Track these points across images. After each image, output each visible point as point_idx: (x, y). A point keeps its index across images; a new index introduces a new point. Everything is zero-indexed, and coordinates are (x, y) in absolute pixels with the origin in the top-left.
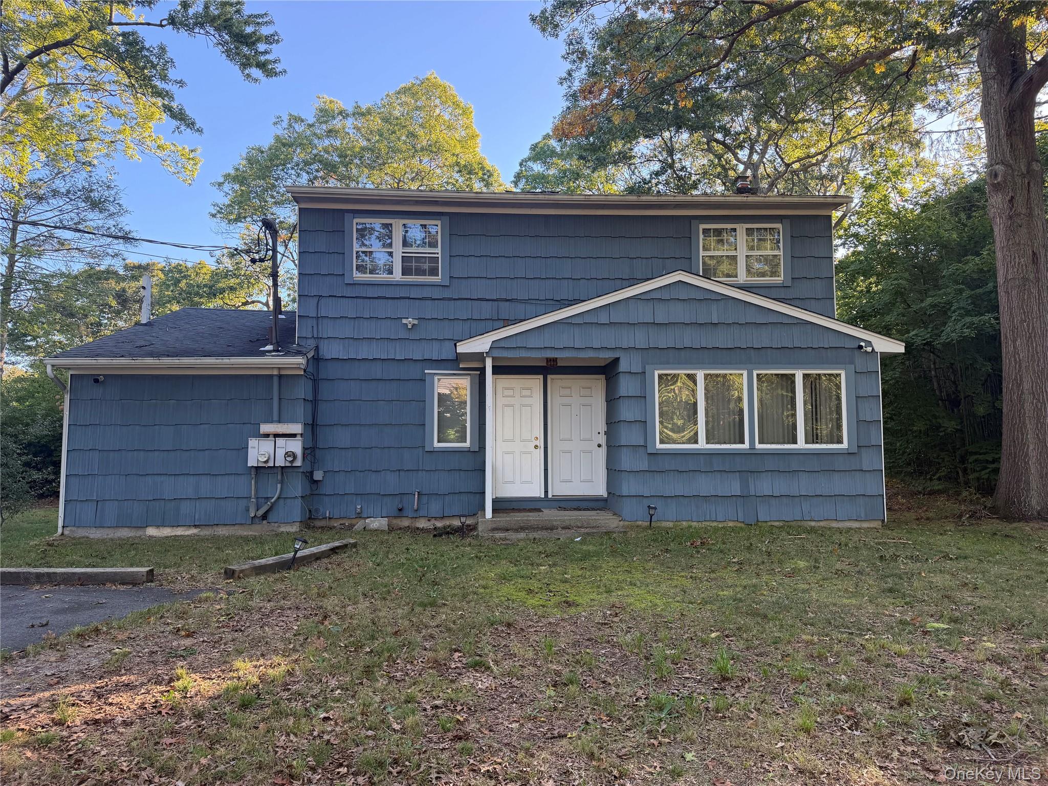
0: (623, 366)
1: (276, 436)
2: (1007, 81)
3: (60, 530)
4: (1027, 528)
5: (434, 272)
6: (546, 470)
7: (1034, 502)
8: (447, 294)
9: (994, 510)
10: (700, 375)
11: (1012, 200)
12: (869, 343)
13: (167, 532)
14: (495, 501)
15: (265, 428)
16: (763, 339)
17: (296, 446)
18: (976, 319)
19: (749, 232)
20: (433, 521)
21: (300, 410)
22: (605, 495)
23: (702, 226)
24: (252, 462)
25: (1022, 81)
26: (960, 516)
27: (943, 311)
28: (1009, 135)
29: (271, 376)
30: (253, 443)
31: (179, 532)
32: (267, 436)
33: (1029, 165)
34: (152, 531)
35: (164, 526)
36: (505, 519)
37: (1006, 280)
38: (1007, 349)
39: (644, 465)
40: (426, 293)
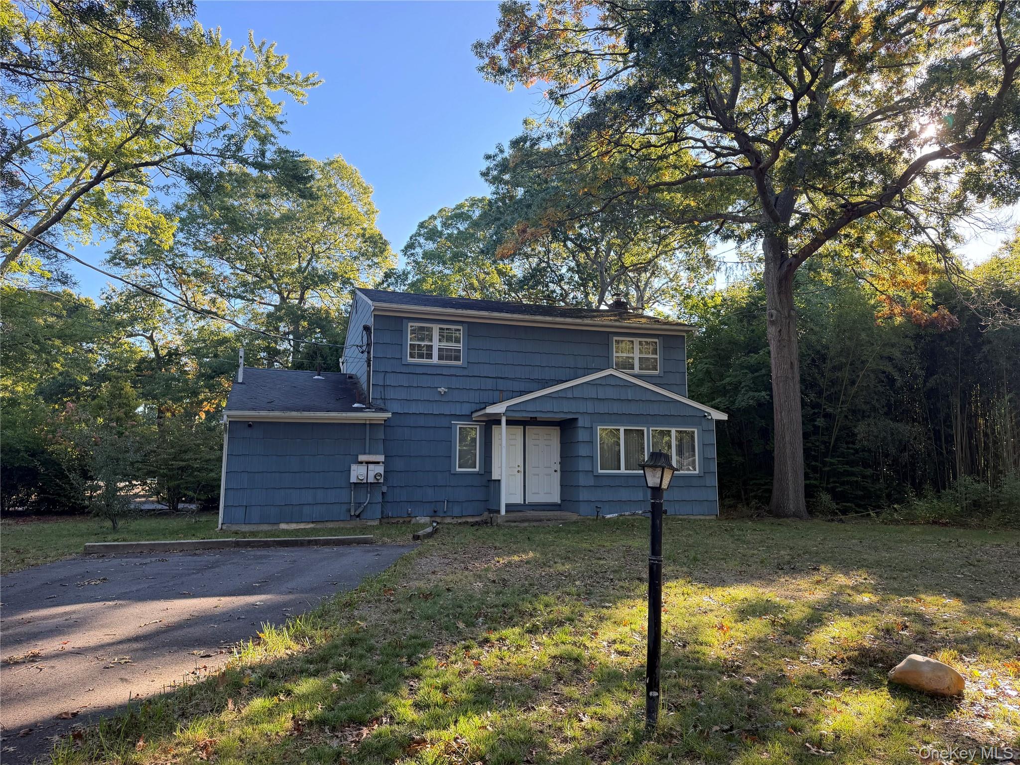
0: (580, 423)
1: (368, 463)
2: (779, 263)
3: (220, 526)
4: (788, 521)
5: (457, 358)
6: (525, 486)
7: (791, 507)
8: (465, 373)
9: (770, 512)
10: (622, 429)
11: (780, 331)
12: (709, 414)
13: (293, 526)
14: (507, 505)
15: (362, 458)
16: (654, 410)
17: (380, 469)
18: (756, 394)
19: (640, 343)
20: (455, 519)
21: (381, 447)
22: (559, 502)
23: (615, 338)
24: (353, 479)
25: (786, 264)
26: (752, 516)
27: (736, 387)
28: (779, 293)
29: (365, 424)
30: (354, 467)
31: (302, 526)
32: (361, 463)
33: (789, 312)
34: (283, 526)
35: (292, 522)
36: (513, 515)
37: (777, 377)
38: (777, 416)
39: (591, 482)
40: (453, 371)
